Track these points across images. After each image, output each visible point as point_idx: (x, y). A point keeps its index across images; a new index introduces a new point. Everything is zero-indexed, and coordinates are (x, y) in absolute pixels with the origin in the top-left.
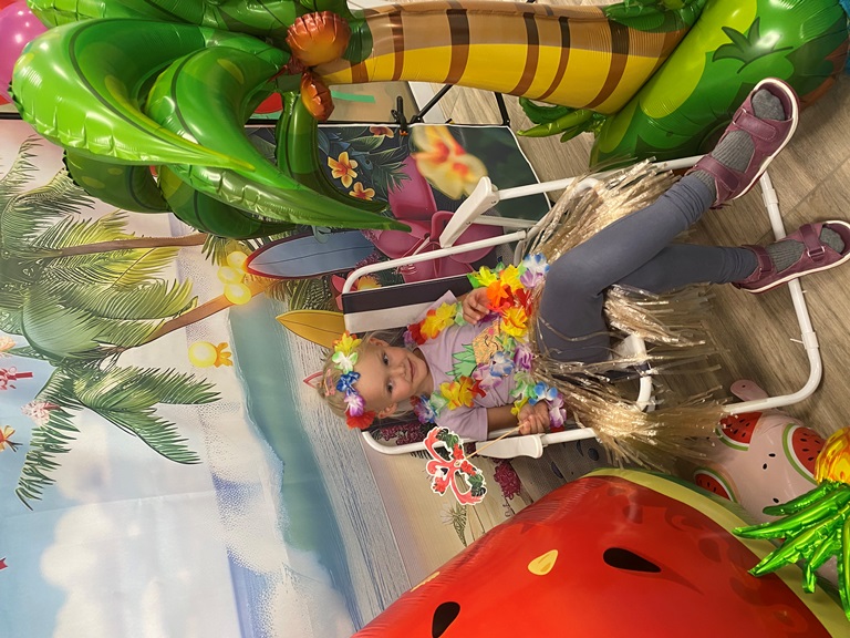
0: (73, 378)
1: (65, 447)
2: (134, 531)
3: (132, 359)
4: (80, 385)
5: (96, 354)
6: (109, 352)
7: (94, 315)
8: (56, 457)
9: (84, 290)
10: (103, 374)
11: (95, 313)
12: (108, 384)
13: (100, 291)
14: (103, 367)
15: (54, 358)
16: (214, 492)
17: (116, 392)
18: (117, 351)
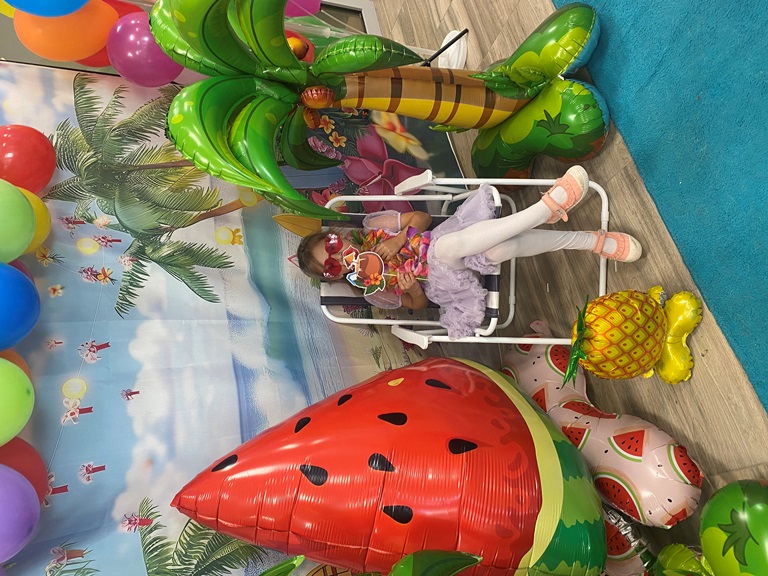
0: (145, 246)
1: (141, 284)
2: (180, 337)
3: (181, 236)
4: (149, 250)
5: (159, 231)
6: (166, 230)
7: (157, 206)
8: (136, 291)
9: (151, 190)
10: (162, 245)
11: (158, 205)
12: (166, 251)
13: (162, 192)
14: (162, 240)
15: (134, 233)
16: (227, 321)
17: (170, 256)
18: (171, 230)
